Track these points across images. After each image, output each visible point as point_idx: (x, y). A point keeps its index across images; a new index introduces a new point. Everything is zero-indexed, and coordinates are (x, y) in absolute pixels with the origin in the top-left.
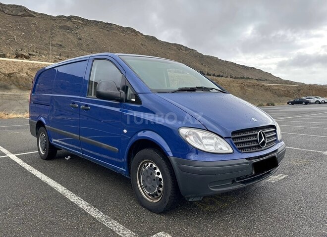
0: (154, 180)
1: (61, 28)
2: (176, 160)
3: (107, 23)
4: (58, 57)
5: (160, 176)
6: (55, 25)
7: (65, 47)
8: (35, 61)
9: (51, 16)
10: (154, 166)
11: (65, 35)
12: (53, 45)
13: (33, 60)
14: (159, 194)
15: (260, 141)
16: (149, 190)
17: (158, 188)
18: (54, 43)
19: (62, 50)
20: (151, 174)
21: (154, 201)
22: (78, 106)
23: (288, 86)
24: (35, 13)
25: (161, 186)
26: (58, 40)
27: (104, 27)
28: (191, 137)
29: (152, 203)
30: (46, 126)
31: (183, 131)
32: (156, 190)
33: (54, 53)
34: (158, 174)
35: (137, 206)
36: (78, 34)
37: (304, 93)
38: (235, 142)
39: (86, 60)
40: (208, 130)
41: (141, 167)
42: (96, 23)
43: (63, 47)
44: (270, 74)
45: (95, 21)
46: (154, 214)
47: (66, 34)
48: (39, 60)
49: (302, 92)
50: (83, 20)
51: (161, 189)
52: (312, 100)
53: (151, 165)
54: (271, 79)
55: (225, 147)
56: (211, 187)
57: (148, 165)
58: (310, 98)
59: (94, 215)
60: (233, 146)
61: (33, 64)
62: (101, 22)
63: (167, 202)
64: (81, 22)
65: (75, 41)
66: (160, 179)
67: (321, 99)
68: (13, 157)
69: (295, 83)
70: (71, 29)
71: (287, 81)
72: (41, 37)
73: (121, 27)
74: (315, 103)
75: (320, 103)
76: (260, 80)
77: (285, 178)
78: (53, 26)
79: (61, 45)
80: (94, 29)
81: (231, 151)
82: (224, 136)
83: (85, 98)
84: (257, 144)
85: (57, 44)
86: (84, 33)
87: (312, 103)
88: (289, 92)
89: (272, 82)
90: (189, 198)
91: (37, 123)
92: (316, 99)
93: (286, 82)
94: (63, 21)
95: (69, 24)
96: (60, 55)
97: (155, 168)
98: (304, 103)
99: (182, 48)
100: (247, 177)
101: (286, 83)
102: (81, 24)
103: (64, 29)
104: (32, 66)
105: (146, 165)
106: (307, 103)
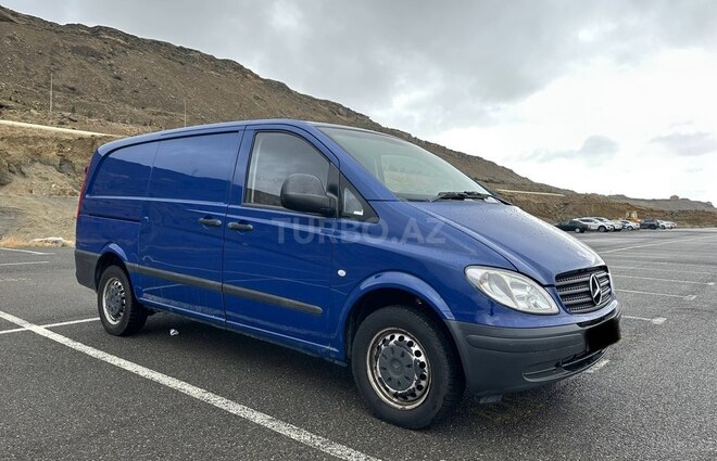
0: (409, 366)
1: (75, 50)
2: (461, 327)
3: (181, 48)
4: (67, 114)
5: (422, 359)
6: (61, 45)
7: (83, 94)
8: (13, 120)
9: (52, 24)
10: (407, 339)
11: (84, 67)
12: (56, 88)
13: (9, 119)
14: (418, 393)
15: (594, 292)
16: (398, 385)
17: (418, 382)
18: (59, 83)
19: (75, 100)
20: (403, 355)
21: (407, 407)
22: (220, 222)
23: (546, 196)
24: (15, 14)
25: (422, 377)
26: (66, 76)
27: (173, 55)
28: (486, 284)
29: (403, 410)
30: (128, 264)
31: (475, 274)
32: (413, 385)
33: (57, 105)
34: (418, 354)
35: (368, 419)
36: (114, 68)
37: (574, 209)
38: (559, 293)
39: (237, 131)
40: (518, 272)
41: (376, 342)
42: (157, 46)
43: (78, 94)
44: (511, 171)
45: (154, 41)
46: (408, 432)
47: (88, 65)
48: (24, 119)
49: (570, 208)
50: (127, 37)
51: (423, 383)
52: (593, 224)
53: (401, 339)
54: (511, 180)
55: (544, 302)
56: (526, 376)
57: (392, 338)
58: (588, 221)
59: (294, 436)
60: (558, 299)
61: (12, 127)
62: (166, 45)
63: (439, 406)
64: (122, 42)
65: (108, 82)
66: (422, 365)
67: (608, 223)
68: (40, 330)
69: (557, 190)
70: (99, 56)
71: (542, 185)
72: (26, 69)
73: (211, 58)
74: (598, 230)
75: (607, 231)
76: (492, 182)
77: (607, 365)
78: (56, 45)
79: (73, 89)
80: (151, 59)
81: (555, 308)
82: (545, 283)
83: (239, 207)
84: (589, 299)
85: (64, 86)
86: (129, 66)
87: (593, 231)
88: (547, 208)
89: (515, 187)
90: (479, 398)
91: (101, 259)
92: (600, 223)
93: (542, 187)
94: (82, 38)
95: (95, 44)
96: (73, 111)
97: (410, 344)
98: (578, 230)
99: (341, 110)
100: (575, 357)
101: (541, 190)
102: (122, 45)
103: (83, 54)
104: (10, 133)
105: (388, 338)
106: (584, 229)
